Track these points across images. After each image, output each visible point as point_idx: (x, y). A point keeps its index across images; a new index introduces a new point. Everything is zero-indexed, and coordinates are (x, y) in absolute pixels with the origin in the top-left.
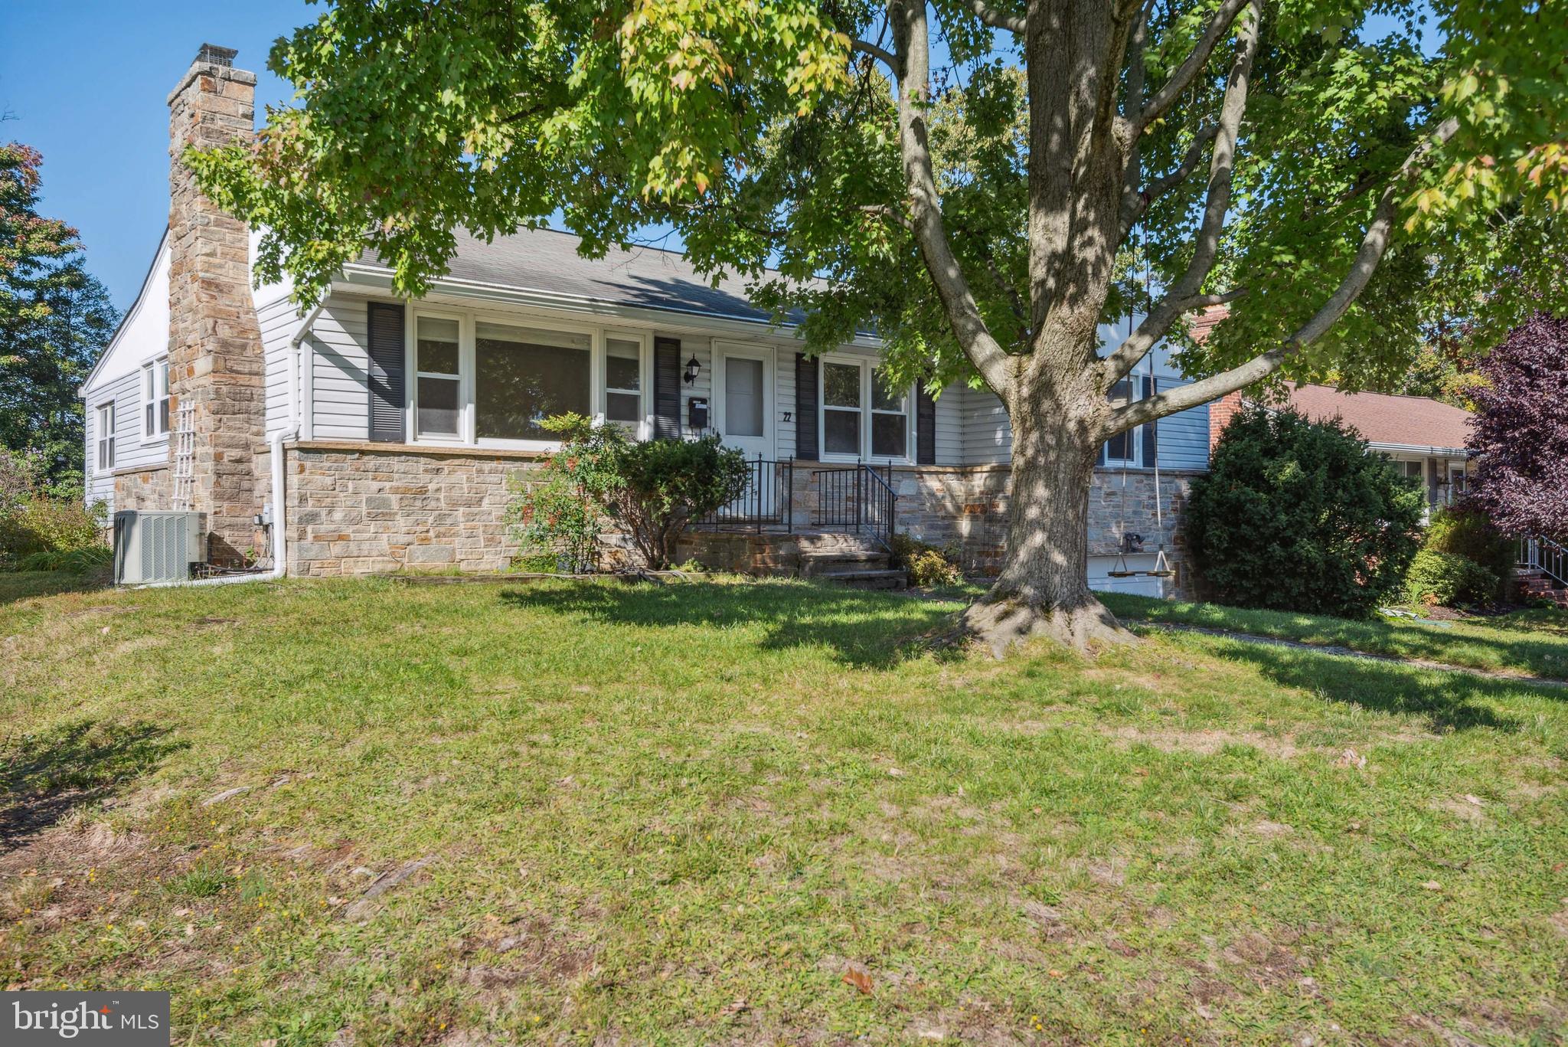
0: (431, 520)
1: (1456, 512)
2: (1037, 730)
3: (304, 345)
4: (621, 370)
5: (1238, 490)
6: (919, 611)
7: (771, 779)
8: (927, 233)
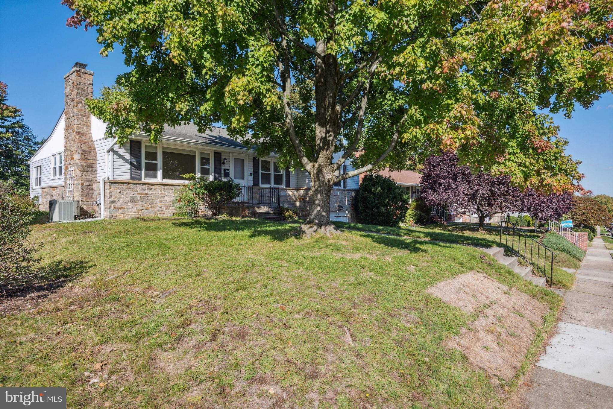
0: (149, 202)
1: (417, 200)
2: (318, 254)
3: (111, 152)
4: (205, 161)
5: (366, 195)
6: (288, 226)
7: (257, 268)
8: (291, 131)
